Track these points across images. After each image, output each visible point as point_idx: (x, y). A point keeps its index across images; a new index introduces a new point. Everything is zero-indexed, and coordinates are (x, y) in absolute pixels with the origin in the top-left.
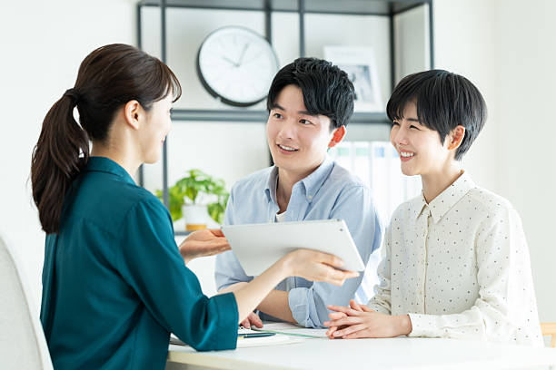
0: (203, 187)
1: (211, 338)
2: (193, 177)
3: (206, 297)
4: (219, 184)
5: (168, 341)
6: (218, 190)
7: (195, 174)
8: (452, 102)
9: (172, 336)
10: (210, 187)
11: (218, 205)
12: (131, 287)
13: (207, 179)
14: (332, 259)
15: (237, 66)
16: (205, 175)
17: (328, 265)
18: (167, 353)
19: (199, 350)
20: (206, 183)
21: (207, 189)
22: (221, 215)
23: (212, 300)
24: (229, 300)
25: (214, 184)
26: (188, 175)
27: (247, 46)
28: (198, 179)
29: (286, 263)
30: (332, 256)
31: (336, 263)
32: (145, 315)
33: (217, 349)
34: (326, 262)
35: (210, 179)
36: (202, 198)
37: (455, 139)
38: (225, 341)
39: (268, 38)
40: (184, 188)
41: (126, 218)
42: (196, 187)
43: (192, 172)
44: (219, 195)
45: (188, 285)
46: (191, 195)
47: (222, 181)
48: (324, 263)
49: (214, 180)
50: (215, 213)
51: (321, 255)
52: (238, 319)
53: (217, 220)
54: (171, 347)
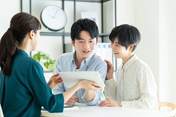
0: (42, 57)
1: (55, 108)
2: (39, 54)
3: (53, 95)
4: (47, 56)
5: (41, 109)
6: (47, 58)
7: (40, 53)
8: (129, 38)
9: (42, 107)
10: (45, 57)
11: (47, 63)
12: (30, 92)
13: (44, 54)
14: (94, 83)
15: (54, 18)
16: (43, 53)
17: (93, 85)
18: (40, 113)
19: (51, 112)
20: (43, 55)
21: (44, 58)
22: (48, 66)
23: (55, 96)
24: (61, 96)
25: (46, 56)
26: (37, 53)
27: (57, 12)
28: (41, 54)
29: (79, 84)
30: (94, 82)
31: (95, 85)
32: (34, 101)
33: (57, 112)
34: (92, 84)
35: (45, 54)
36: (42, 61)
37: (131, 48)
38: (59, 109)
39: (63, 9)
40: (36, 57)
41: (29, 69)
42: (40, 57)
43: (39, 52)
44: (47, 60)
45: (48, 91)
46: (38, 59)
47: (48, 55)
48: (91, 85)
49: (46, 55)
50: (46, 65)
51: (91, 82)
52: (64, 102)
53: (47, 67)
54: (42, 111)
